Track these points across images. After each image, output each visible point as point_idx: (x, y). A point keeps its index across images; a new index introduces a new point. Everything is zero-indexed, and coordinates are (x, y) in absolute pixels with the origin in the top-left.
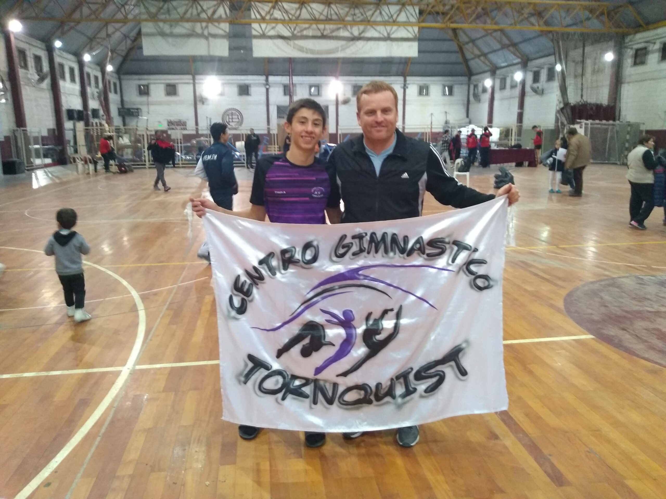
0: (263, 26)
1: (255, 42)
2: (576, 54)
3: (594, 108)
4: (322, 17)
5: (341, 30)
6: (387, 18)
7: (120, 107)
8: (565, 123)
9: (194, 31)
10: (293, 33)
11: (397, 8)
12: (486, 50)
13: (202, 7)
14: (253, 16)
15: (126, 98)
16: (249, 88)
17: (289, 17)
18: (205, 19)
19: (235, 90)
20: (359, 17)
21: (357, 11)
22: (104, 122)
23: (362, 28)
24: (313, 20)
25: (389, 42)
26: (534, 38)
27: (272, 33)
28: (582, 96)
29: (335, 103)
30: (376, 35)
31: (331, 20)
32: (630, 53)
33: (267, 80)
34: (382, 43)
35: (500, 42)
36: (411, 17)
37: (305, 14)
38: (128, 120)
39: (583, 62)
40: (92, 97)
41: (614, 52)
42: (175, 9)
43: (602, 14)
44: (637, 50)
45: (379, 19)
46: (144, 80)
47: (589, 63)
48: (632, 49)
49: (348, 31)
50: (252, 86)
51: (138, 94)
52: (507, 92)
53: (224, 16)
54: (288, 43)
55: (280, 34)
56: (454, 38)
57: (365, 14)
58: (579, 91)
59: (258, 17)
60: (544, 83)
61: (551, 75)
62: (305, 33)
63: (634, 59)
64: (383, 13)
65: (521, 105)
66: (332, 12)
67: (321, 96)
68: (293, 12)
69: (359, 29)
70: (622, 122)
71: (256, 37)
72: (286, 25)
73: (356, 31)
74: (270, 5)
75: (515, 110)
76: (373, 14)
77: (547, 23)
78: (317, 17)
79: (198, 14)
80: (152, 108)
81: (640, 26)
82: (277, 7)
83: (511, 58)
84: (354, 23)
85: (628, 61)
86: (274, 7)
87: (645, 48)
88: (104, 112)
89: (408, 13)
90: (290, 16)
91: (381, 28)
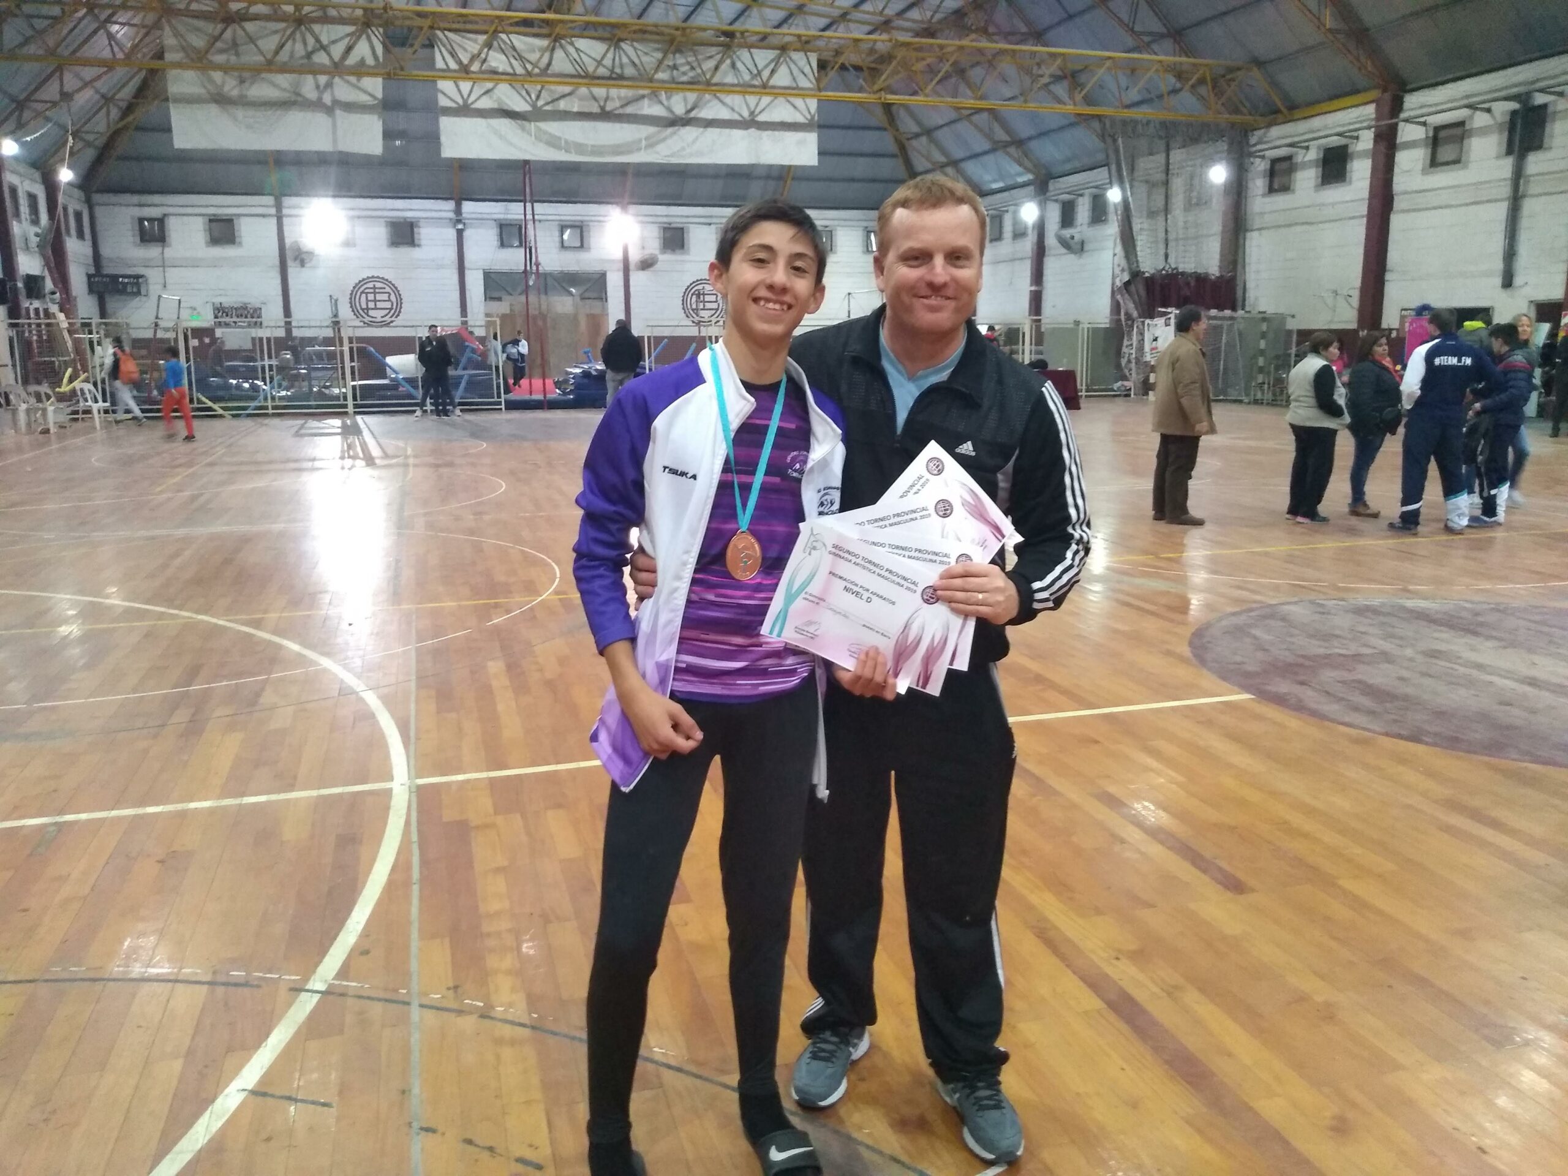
0: (465, 86)
1: (446, 124)
2: (1150, 165)
3: (1193, 283)
4: (601, 71)
5: (646, 101)
6: (747, 77)
7: (92, 271)
8: (1135, 314)
9: (298, 94)
10: (534, 106)
11: (771, 54)
12: (958, 153)
13: (318, 40)
14: (440, 64)
15: (106, 251)
16: (416, 230)
17: (525, 68)
18: (324, 65)
19: (380, 232)
20: (684, 73)
21: (680, 60)
22: (54, 309)
23: (692, 97)
24: (579, 76)
25: (752, 131)
26: (1062, 128)
27: (485, 103)
28: (1166, 256)
29: (621, 266)
30: (724, 114)
31: (621, 77)
32: (1260, 166)
33: (458, 211)
34: (737, 133)
35: (989, 136)
36: (802, 76)
37: (561, 62)
38: (112, 303)
39: (1166, 183)
40: (23, 245)
41: (1229, 161)
42: (252, 40)
43: (1202, 81)
44: (1274, 161)
45: (730, 79)
46: (155, 206)
47: (1178, 184)
48: (1263, 157)
49: (661, 103)
50: (421, 224)
51: (138, 239)
52: (1006, 247)
53: (370, 61)
54: (523, 129)
55: (505, 108)
56: (887, 125)
57: (700, 66)
58: (1162, 246)
59: (453, 65)
60: (1085, 227)
61: (1099, 212)
62: (562, 105)
63: (1267, 179)
64: (739, 65)
65: (1038, 276)
66: (625, 60)
67: (589, 249)
68: (533, 57)
69: (685, 100)
70: (1249, 312)
71: (447, 111)
72: (518, 85)
73: (678, 104)
74: (482, 38)
75: (1025, 286)
76: (717, 68)
77: (1089, 101)
78: (591, 69)
79: (309, 55)
80: (172, 274)
81: (1277, 111)
82: (495, 44)
83: (1013, 172)
84: (675, 86)
85: (1258, 184)
86: (489, 45)
87: (1289, 158)
88: (54, 284)
89: (793, 66)
90: (529, 67)
91: (735, 100)
